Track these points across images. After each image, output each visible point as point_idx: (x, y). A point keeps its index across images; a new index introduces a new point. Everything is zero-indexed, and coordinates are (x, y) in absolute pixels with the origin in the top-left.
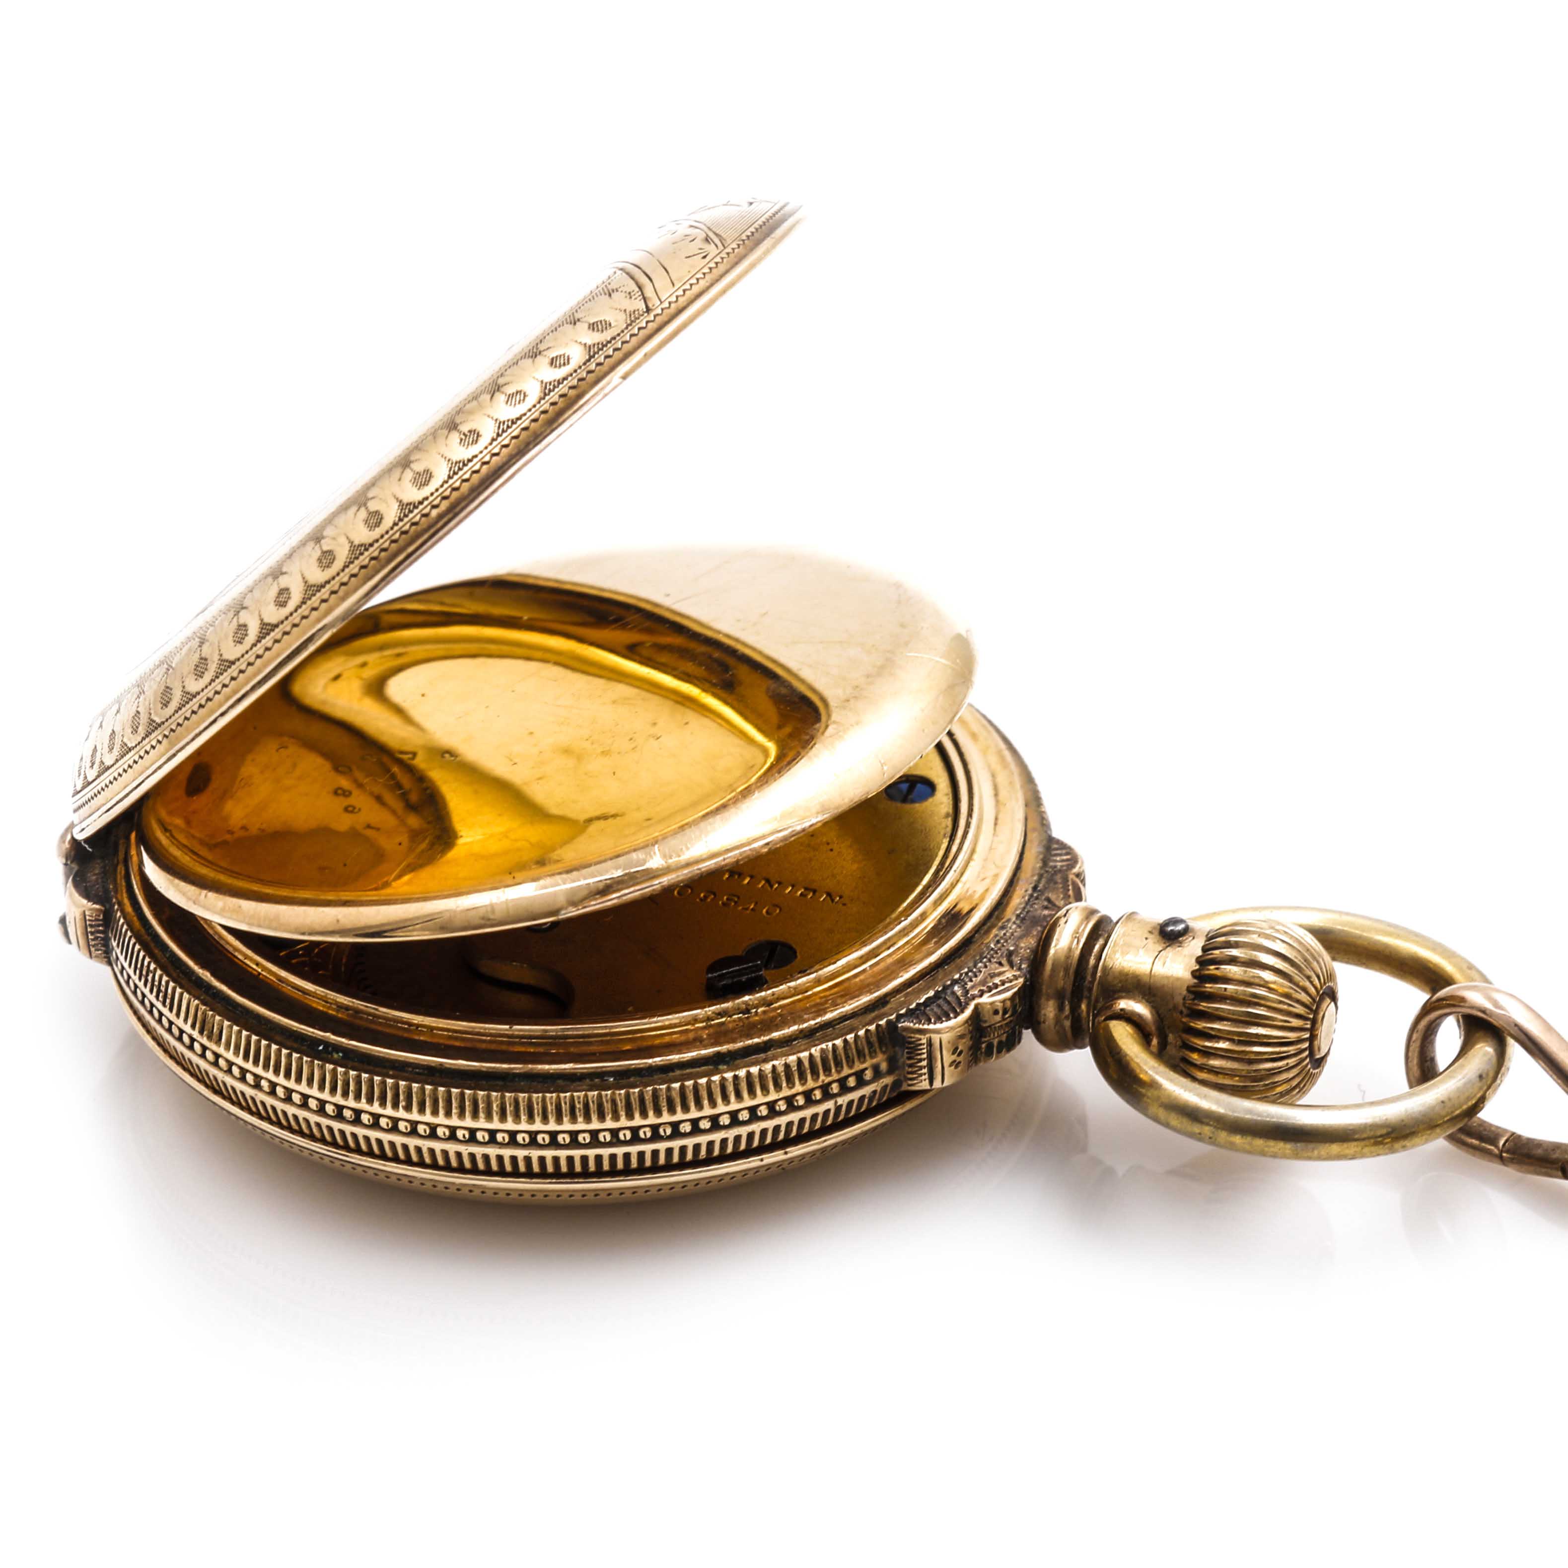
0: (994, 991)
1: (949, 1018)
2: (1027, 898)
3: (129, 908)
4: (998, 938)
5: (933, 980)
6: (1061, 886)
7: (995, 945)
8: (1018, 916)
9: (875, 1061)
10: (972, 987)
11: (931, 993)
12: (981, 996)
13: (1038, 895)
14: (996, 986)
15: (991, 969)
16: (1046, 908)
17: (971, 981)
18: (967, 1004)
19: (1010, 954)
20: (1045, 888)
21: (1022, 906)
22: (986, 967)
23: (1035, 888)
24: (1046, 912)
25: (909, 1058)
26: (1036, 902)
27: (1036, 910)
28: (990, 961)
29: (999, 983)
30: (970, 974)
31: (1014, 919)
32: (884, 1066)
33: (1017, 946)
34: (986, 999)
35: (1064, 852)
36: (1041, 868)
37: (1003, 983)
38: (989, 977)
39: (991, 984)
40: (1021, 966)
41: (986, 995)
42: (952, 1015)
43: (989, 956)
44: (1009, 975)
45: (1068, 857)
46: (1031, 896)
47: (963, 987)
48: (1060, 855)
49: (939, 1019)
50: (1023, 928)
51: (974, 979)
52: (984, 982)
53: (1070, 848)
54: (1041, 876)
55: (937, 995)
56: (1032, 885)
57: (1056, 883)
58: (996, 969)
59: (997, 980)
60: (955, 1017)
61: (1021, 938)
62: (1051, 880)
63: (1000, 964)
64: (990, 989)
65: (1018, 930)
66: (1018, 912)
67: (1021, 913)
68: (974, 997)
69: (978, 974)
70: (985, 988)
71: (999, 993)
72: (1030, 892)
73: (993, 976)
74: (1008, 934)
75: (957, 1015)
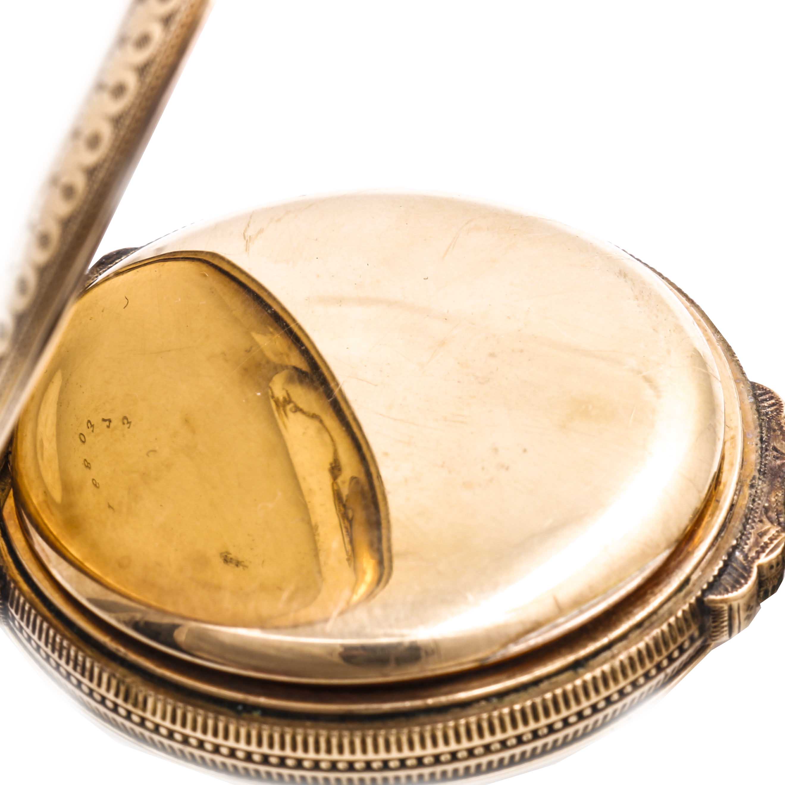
0: (767, 551)
1: (741, 585)
2: (759, 452)
3: (25, 587)
4: (752, 497)
5: (717, 549)
6: (779, 433)
7: (752, 505)
8: (759, 471)
9: (691, 632)
10: (750, 550)
11: (721, 564)
12: (758, 557)
13: (766, 446)
14: (766, 545)
15: (758, 529)
16: (778, 458)
17: (746, 544)
18: (751, 568)
19: (767, 510)
20: (769, 438)
21: (759, 461)
22: (753, 528)
23: (761, 440)
24: (779, 462)
25: (714, 622)
26: (767, 453)
27: (771, 462)
28: (754, 522)
29: (769, 542)
30: (743, 537)
31: (757, 475)
32: (696, 634)
33: (768, 501)
34: (764, 559)
35: (767, 396)
36: (759, 418)
37: (771, 540)
38: (759, 537)
39: (762, 544)
40: (779, 521)
41: (763, 555)
42: (743, 581)
43: (751, 517)
44: (773, 531)
45: (773, 401)
46: (762, 448)
47: (742, 551)
48: (766, 400)
49: (734, 588)
50: (767, 482)
51: (748, 542)
52: (756, 543)
53: (770, 392)
54: (761, 426)
55: (726, 564)
56: (759, 438)
57: (774, 431)
58: (762, 528)
59: (766, 539)
60: (746, 583)
61: (769, 493)
62: (769, 429)
63: (761, 521)
64: (763, 549)
65: (765, 485)
66: (758, 468)
67: (761, 468)
68: (753, 560)
69: (749, 536)
70: (758, 549)
71: (772, 551)
72: (759, 445)
73: (762, 535)
74: (758, 491)
75: (746, 579)
